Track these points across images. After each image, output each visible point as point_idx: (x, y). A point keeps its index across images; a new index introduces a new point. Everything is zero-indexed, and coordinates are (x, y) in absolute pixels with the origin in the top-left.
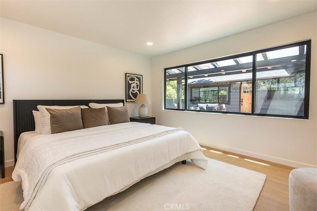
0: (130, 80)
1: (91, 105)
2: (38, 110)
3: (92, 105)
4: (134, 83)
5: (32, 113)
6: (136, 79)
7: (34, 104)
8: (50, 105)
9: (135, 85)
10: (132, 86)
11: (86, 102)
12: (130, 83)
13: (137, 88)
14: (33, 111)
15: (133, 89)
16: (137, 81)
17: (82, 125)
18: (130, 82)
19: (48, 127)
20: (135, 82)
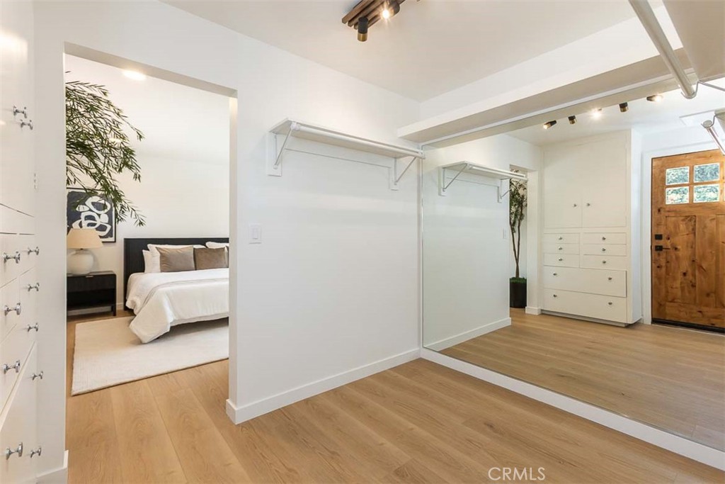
1: (208, 244)
2: (148, 250)
3: (210, 245)
5: (142, 253)
7: (143, 243)
8: (161, 244)
11: (202, 241)
14: (144, 251)
17: (194, 266)
19: (158, 267)
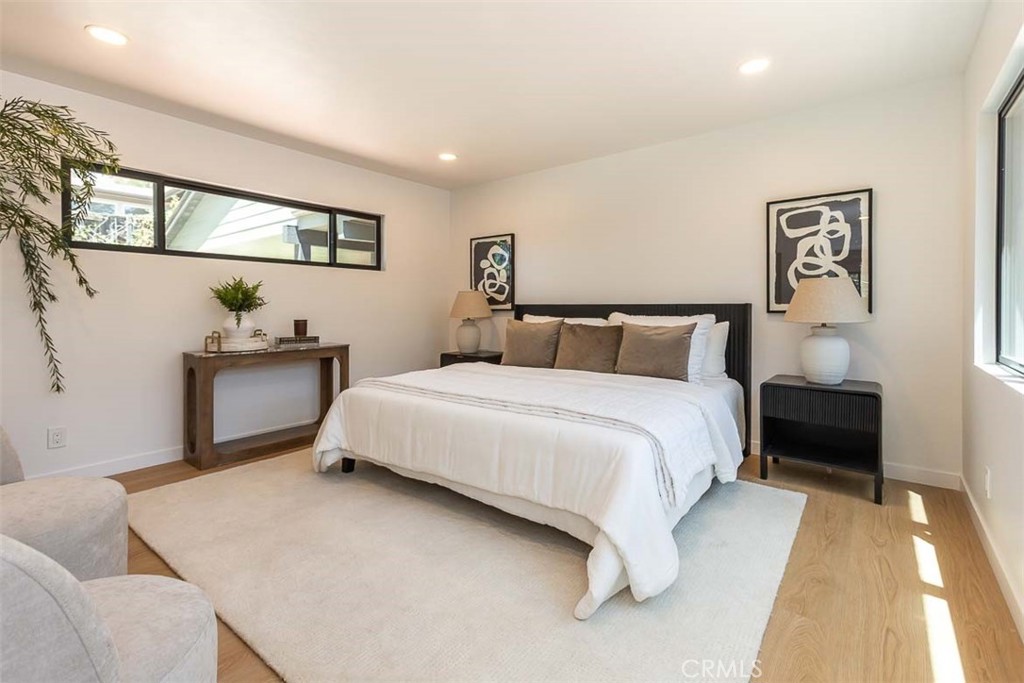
0: (789, 227)
4: (815, 233)
6: (827, 213)
9: (822, 241)
10: (802, 247)
12: (791, 236)
13: (836, 252)
15: (811, 260)
16: (833, 220)
18: (791, 233)
20: (824, 226)
